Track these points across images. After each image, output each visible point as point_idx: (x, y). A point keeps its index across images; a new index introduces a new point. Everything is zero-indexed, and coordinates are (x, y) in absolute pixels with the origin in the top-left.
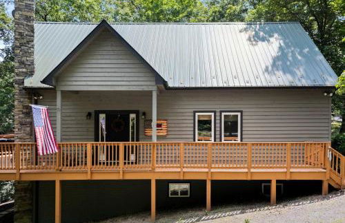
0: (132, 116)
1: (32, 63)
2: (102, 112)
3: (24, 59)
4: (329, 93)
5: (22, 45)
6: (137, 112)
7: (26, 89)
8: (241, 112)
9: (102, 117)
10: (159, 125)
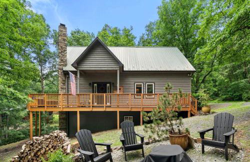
0: (108, 85)
1: (66, 61)
2: (95, 83)
3: (63, 58)
4: (190, 74)
5: (62, 52)
6: (110, 83)
7: (64, 71)
8: (154, 83)
9: (95, 85)
10: (120, 89)
